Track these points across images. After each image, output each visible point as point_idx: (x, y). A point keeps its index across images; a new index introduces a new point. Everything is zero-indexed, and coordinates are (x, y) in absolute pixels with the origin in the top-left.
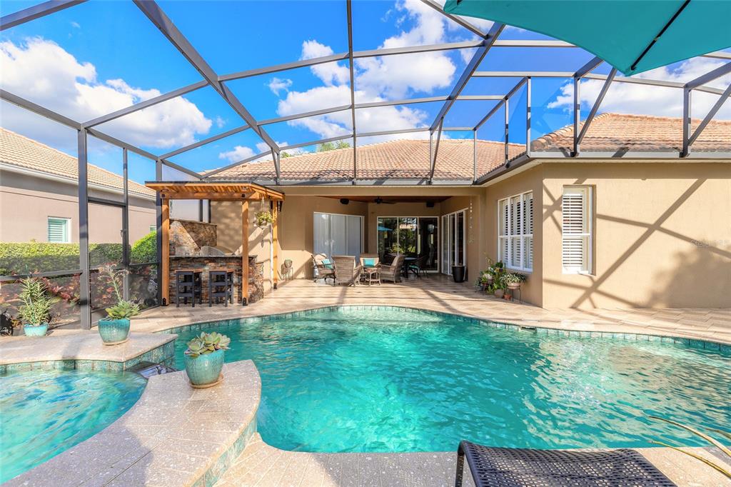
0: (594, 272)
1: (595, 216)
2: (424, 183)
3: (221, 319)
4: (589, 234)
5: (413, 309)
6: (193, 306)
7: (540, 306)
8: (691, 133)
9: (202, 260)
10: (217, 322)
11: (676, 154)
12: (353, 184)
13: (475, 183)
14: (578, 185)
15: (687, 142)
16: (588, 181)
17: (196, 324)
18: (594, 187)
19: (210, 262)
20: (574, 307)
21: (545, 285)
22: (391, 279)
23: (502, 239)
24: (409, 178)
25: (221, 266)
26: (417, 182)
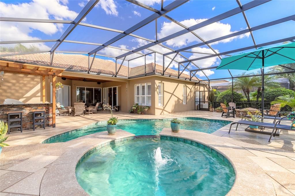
0: (163, 105)
1: (164, 91)
2: (114, 76)
3: (62, 133)
4: (162, 95)
5: (124, 120)
6: (44, 129)
7: (155, 115)
8: (180, 74)
9: (20, 106)
10: (61, 134)
11: (177, 78)
12: (88, 73)
13: (129, 78)
14: (161, 82)
15: (179, 75)
16: (163, 82)
17: (53, 137)
18: (163, 83)
19: (26, 107)
20: (161, 114)
21: (156, 109)
22: (95, 112)
23: (136, 96)
24: (107, 74)
25: (34, 109)
26: (112, 76)
